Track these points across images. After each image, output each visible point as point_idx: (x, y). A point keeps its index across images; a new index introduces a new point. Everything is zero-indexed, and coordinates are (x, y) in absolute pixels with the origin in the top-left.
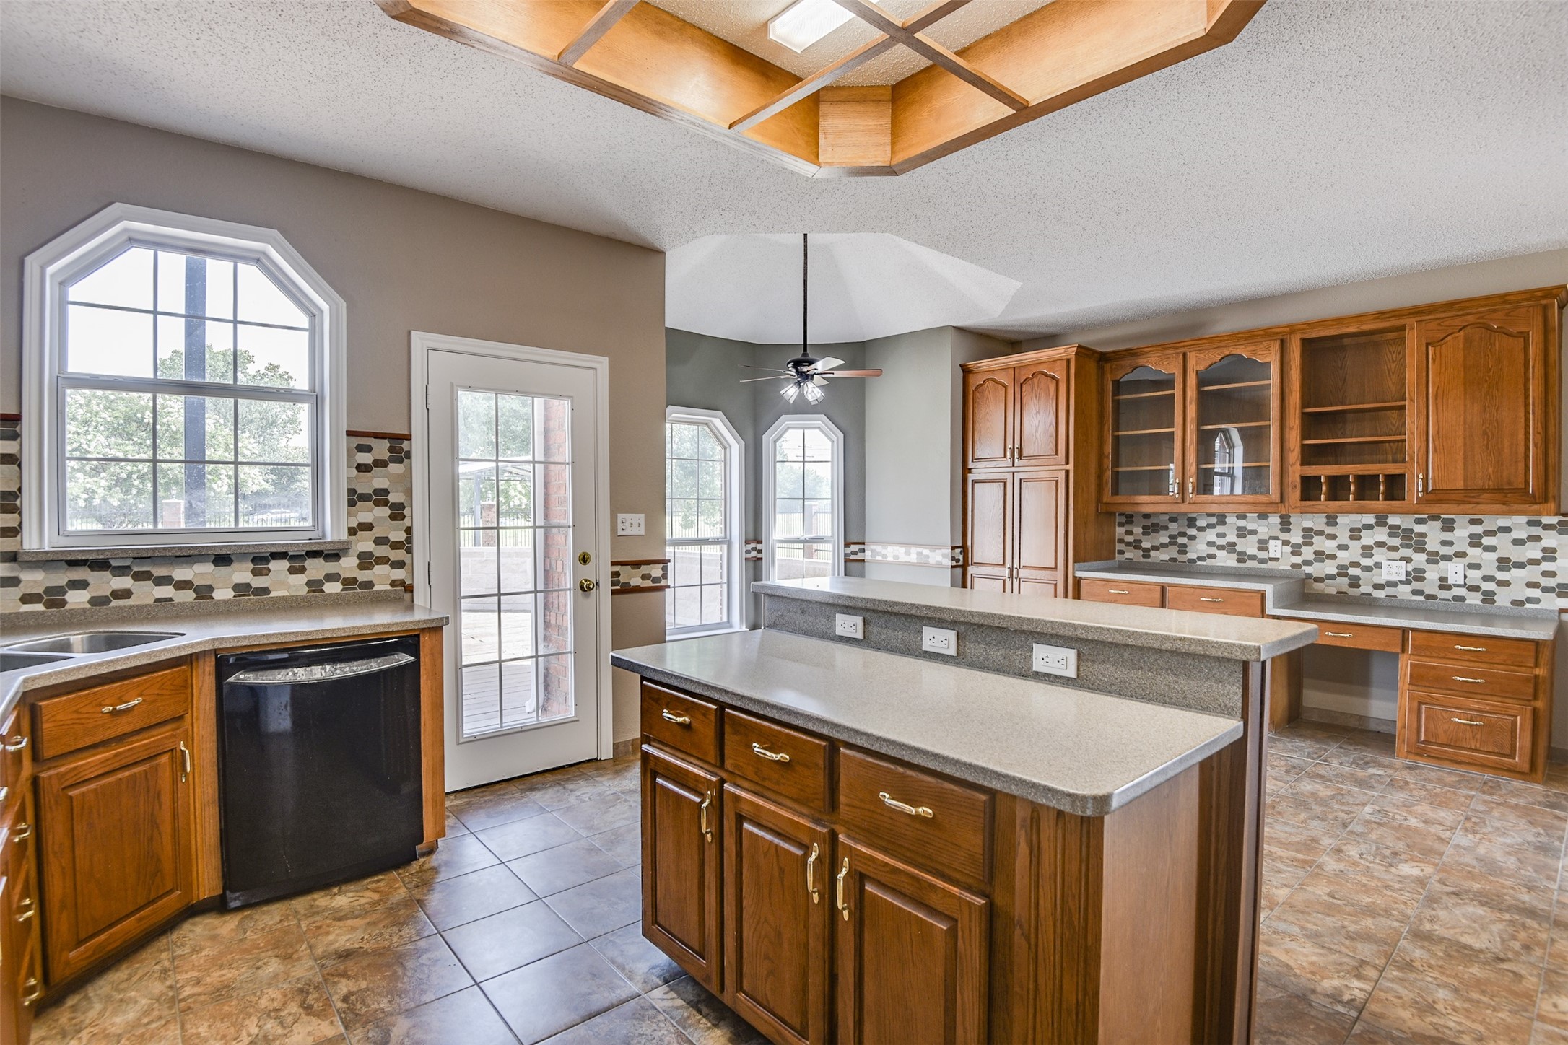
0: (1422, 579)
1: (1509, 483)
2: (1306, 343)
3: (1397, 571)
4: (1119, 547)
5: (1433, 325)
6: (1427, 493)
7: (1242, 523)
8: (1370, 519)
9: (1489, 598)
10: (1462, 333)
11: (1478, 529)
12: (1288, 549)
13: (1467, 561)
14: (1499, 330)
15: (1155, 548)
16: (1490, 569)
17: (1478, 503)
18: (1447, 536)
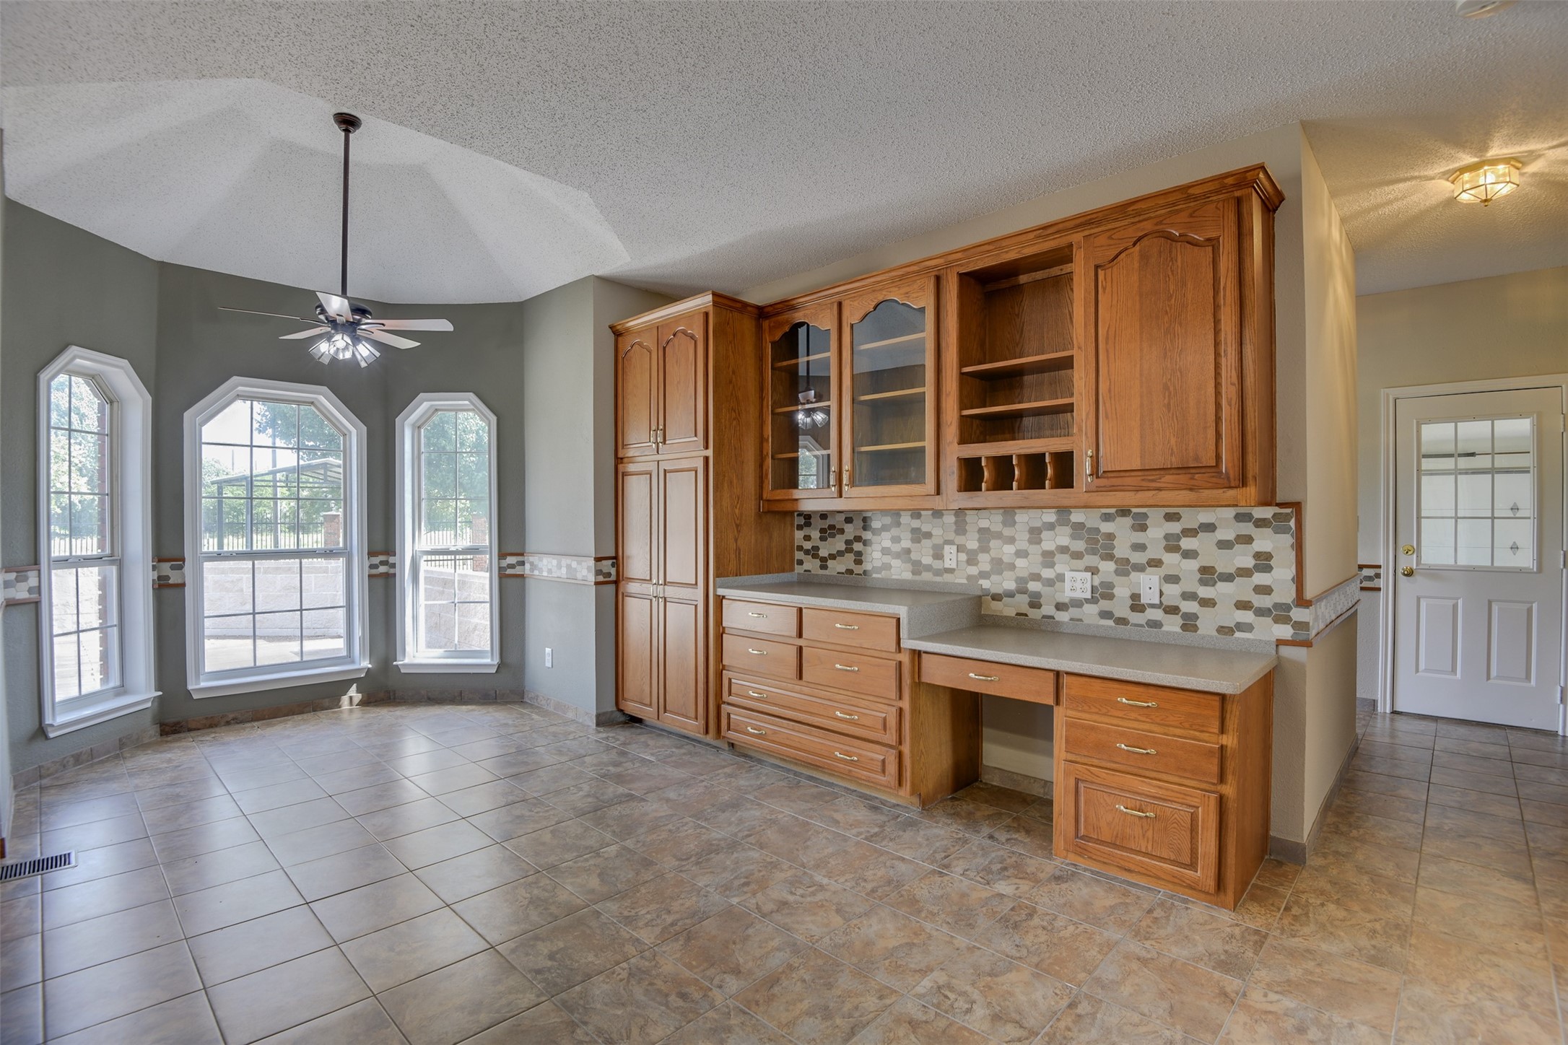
0: (1110, 597)
1: (1197, 458)
2: (966, 278)
3: (1081, 586)
4: (799, 555)
5: (1102, 240)
6: (1097, 477)
7: (916, 523)
8: (1050, 516)
9: (1190, 623)
10: (1137, 247)
11: (1175, 528)
12: (963, 557)
13: (1163, 571)
14: (1182, 238)
15: (832, 557)
16: (1190, 583)
17: (1159, 489)
18: (1139, 537)
